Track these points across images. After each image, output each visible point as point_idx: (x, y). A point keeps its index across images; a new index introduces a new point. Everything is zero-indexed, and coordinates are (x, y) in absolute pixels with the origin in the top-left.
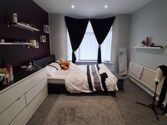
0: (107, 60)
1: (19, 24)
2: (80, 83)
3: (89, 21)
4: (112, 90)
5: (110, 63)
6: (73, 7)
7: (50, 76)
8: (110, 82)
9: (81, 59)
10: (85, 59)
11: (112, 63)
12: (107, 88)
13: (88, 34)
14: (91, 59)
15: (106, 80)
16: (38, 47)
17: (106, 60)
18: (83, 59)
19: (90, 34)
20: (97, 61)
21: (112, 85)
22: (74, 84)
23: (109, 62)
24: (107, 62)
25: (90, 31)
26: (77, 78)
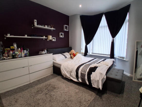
0: (122, 56)
1: (38, 26)
2: (69, 71)
3: (104, 15)
4: (96, 87)
5: (125, 59)
6: (80, 6)
7: (56, 61)
8: (94, 77)
9: (94, 53)
10: (98, 53)
11: (127, 60)
12: (92, 82)
13: (102, 28)
14: (104, 54)
15: (92, 74)
16: (55, 41)
17: (120, 56)
18: (96, 53)
19: (104, 28)
20: (109, 56)
21: (96, 81)
22: (66, 70)
23: (123, 58)
24: (121, 57)
25: (104, 25)
26: (69, 66)
